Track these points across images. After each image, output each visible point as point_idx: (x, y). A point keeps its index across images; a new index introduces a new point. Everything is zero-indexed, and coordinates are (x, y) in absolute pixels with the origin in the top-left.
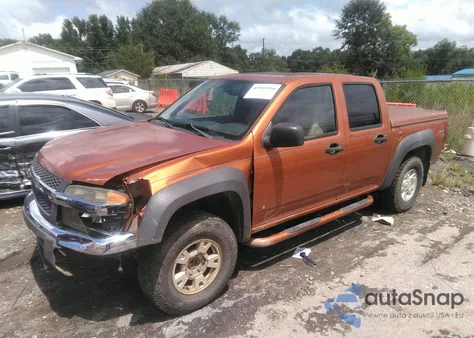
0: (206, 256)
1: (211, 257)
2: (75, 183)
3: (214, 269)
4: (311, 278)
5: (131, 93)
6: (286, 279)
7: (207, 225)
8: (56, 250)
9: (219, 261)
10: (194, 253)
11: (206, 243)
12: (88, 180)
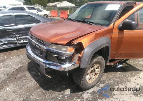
0: (96, 69)
1: (97, 70)
2: (52, 43)
3: (97, 74)
4: (127, 76)
5: (43, 12)
6: (118, 76)
7: (99, 59)
8: (45, 69)
9: (99, 71)
10: (93, 69)
11: (97, 65)
12: (58, 43)
